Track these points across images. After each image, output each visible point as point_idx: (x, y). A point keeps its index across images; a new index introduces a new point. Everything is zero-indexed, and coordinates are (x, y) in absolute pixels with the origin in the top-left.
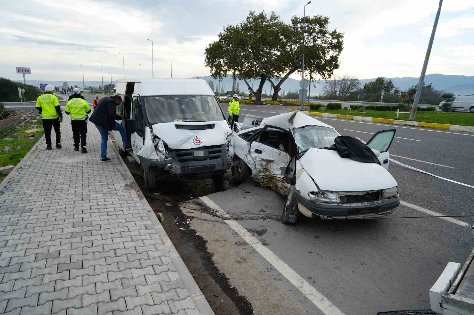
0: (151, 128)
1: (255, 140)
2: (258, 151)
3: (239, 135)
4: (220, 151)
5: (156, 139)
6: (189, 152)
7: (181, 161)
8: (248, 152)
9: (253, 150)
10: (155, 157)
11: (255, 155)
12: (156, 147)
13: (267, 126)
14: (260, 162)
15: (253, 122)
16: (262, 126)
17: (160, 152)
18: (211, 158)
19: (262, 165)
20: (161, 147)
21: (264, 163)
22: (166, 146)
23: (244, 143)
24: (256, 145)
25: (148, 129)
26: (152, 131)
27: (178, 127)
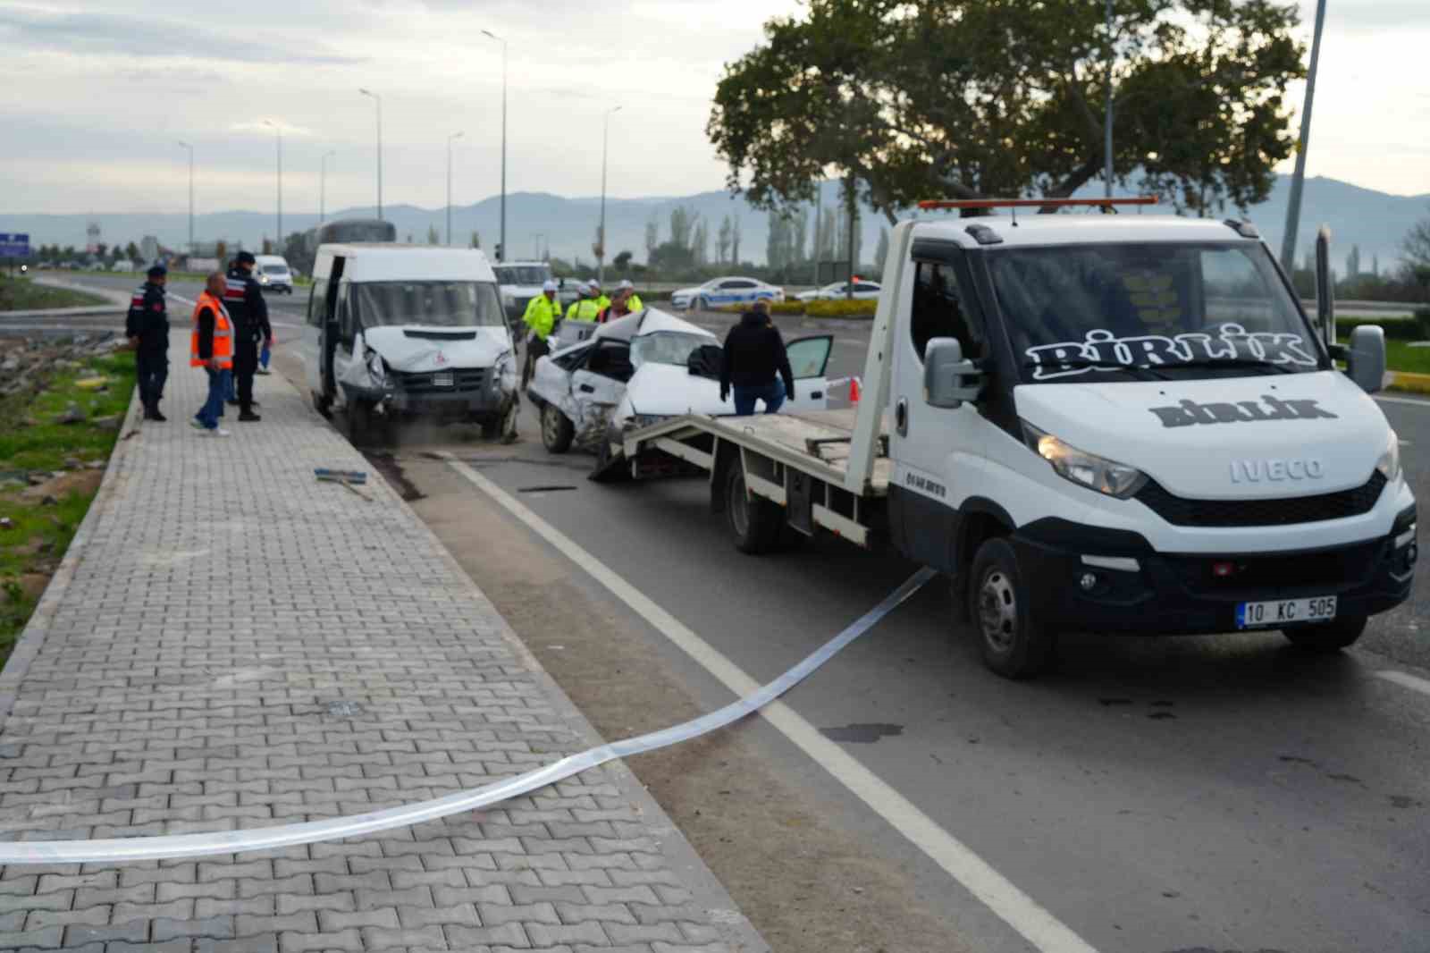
0: (363, 335)
1: (581, 367)
2: (585, 388)
3: (554, 361)
4: (479, 379)
5: (372, 354)
6: (426, 377)
7: (409, 391)
8: (567, 391)
9: (576, 387)
10: (366, 382)
11: (579, 395)
12: (369, 366)
13: (602, 339)
14: (588, 410)
15: (581, 333)
16: (593, 340)
17: (375, 373)
18: (462, 389)
19: (593, 415)
20: (377, 367)
21: (597, 410)
22: (386, 365)
23: (559, 373)
24: (582, 376)
25: (359, 337)
26: (364, 341)
27: (409, 334)
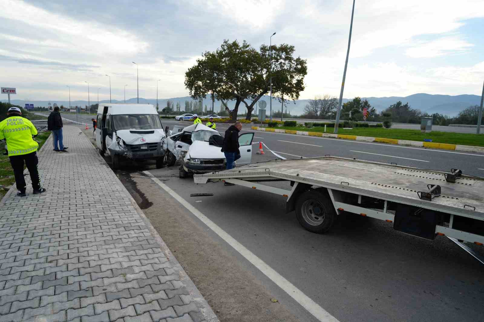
0: (116, 133)
1: (178, 140)
2: (179, 146)
3: (170, 138)
4: (156, 146)
5: (119, 139)
6: (138, 146)
7: (133, 151)
8: (174, 147)
9: (177, 146)
10: (117, 149)
11: (178, 148)
12: (118, 143)
13: (185, 132)
14: (180, 153)
15: (179, 130)
16: (182, 132)
17: (120, 145)
18: (151, 150)
19: (182, 155)
20: (121, 143)
21: (183, 153)
22: (124, 142)
23: (172, 141)
24: (179, 143)
25: (114, 133)
26: (116, 135)
27: (131, 132)
